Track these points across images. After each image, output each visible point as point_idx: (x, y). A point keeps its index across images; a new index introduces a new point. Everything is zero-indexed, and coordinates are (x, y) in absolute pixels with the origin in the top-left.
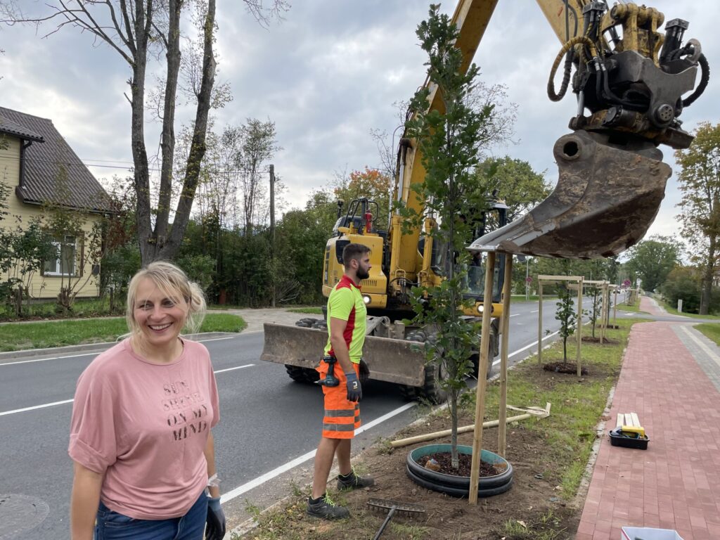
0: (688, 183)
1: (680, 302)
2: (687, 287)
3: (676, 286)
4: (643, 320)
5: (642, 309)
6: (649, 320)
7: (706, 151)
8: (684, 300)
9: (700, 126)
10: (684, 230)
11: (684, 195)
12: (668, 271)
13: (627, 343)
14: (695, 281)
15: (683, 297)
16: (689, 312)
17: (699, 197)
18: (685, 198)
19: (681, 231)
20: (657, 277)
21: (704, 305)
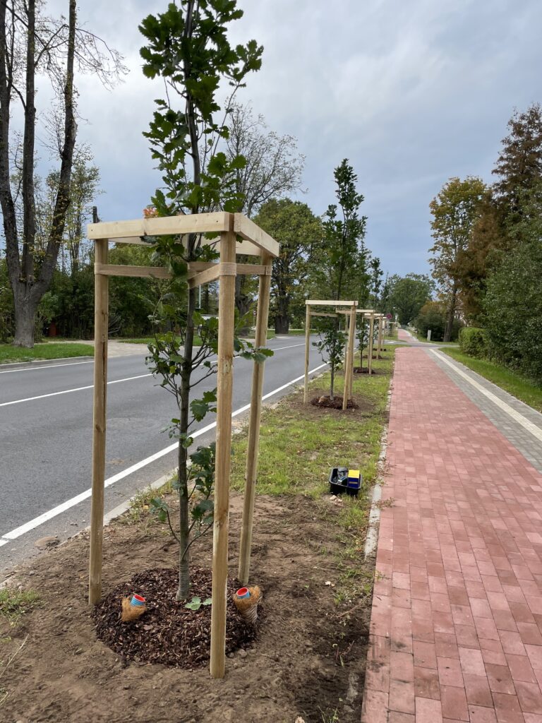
0: (439, 231)
1: (429, 332)
2: (436, 320)
3: (427, 319)
4: (402, 346)
5: (399, 339)
6: (407, 346)
7: (454, 205)
8: (433, 331)
9: (451, 181)
10: (435, 272)
11: (436, 241)
12: (421, 307)
13: (394, 359)
14: (441, 315)
15: (432, 328)
16: (435, 341)
17: (447, 243)
18: (435, 244)
19: (432, 272)
20: (411, 312)
21: (447, 334)
